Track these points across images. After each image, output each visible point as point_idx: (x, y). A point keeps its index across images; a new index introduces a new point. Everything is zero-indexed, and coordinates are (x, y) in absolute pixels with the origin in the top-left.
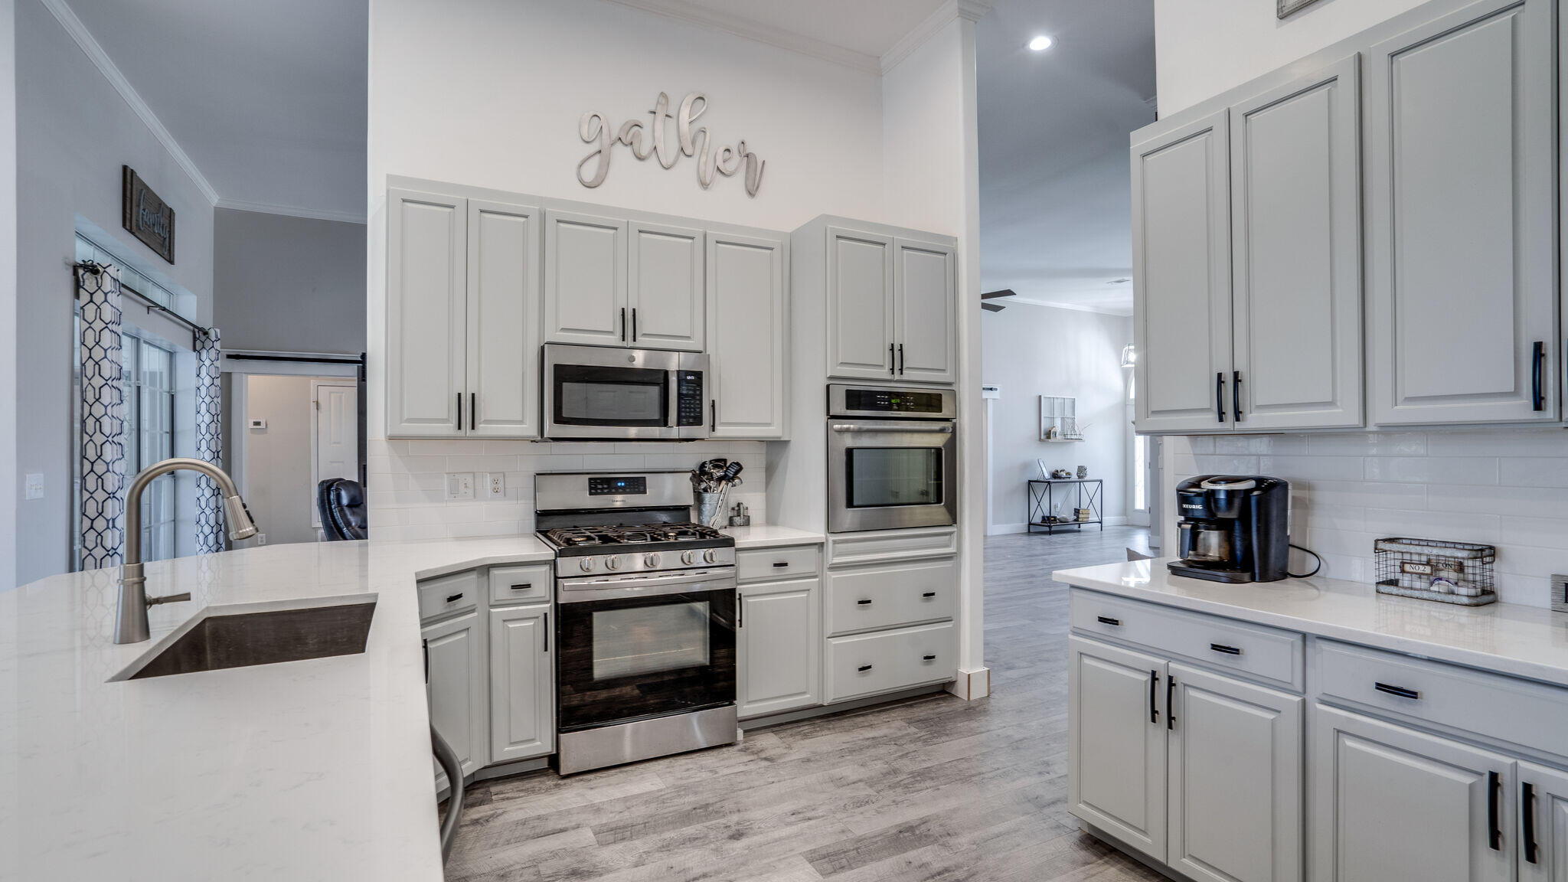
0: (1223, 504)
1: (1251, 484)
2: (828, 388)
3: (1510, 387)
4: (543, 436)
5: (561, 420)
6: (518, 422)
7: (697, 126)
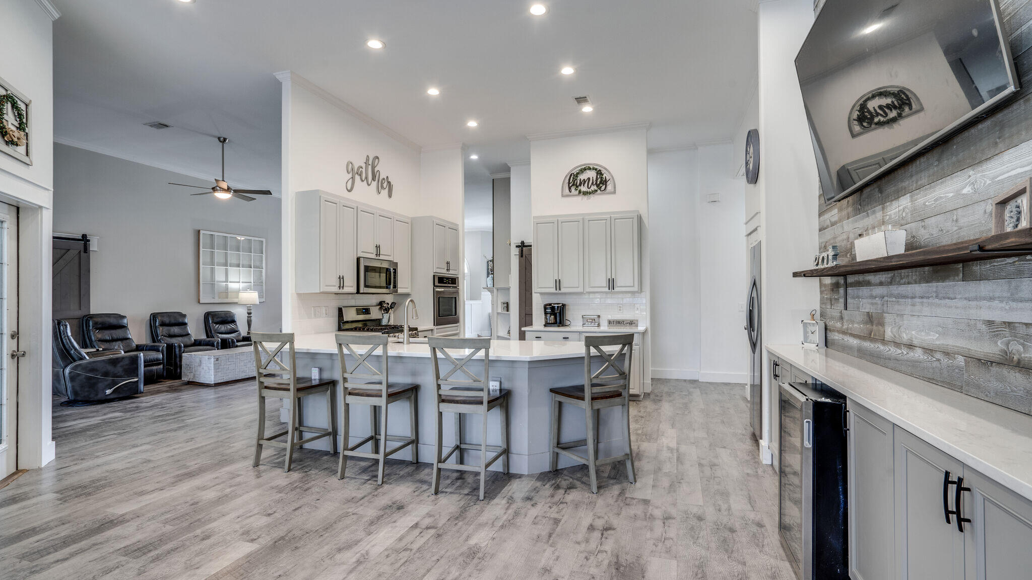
1: (562, 304)
2: (434, 276)
3: (605, 286)
4: (358, 292)
5: (366, 286)
6: (352, 287)
7: (376, 169)
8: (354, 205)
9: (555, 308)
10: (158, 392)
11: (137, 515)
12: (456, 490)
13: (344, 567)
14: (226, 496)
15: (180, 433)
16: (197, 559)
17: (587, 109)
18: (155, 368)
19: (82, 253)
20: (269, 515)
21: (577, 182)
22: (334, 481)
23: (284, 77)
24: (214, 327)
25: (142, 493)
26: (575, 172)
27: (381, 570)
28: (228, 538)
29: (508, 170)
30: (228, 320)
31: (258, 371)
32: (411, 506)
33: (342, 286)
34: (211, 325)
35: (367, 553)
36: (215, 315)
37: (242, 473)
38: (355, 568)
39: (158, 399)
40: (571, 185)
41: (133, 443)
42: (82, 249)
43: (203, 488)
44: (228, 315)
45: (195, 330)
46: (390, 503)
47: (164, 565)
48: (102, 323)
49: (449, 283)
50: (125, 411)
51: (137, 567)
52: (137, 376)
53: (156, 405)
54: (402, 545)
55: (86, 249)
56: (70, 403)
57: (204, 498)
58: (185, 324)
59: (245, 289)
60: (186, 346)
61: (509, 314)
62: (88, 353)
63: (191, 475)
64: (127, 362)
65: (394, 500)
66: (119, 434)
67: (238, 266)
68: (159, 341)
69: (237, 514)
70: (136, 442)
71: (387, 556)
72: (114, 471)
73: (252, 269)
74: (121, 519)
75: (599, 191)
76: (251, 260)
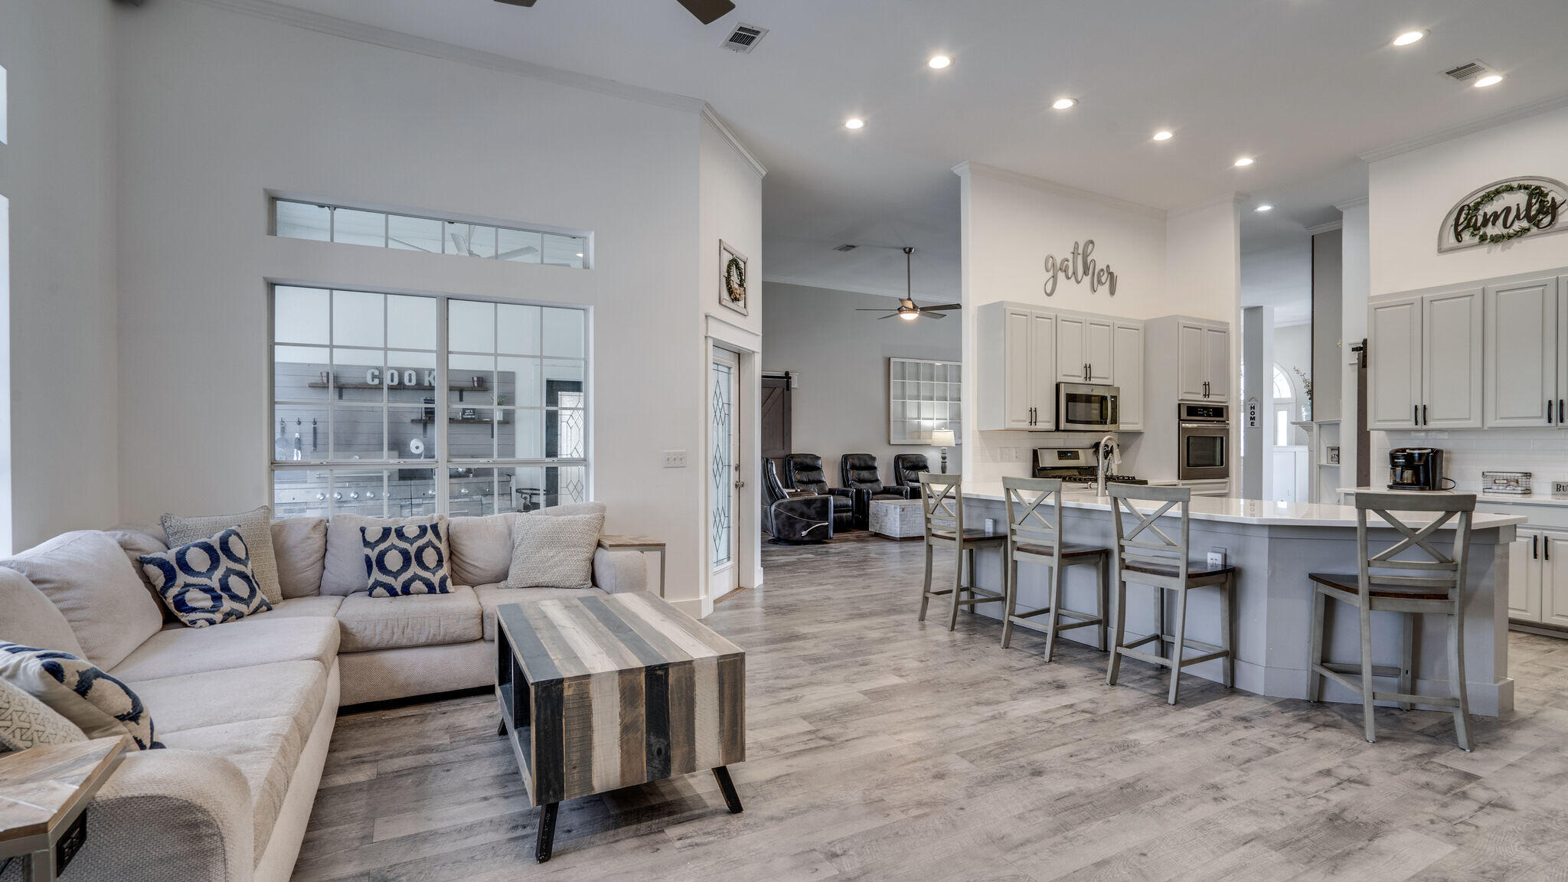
0: (1417, 458)
1: (1430, 451)
2: (1179, 405)
3: (1540, 414)
4: (1057, 429)
5: (1068, 421)
6: (1049, 422)
7: (1089, 259)
8: (1052, 314)
9: (1414, 457)
10: (847, 540)
11: (815, 636)
12: (1141, 687)
13: (978, 717)
14: (889, 638)
15: (859, 580)
16: (855, 677)
17: (1488, 81)
18: (844, 515)
19: (785, 390)
20: (922, 661)
21: (1476, 220)
22: (997, 648)
23: (962, 170)
24: (904, 473)
25: (821, 622)
26: (1471, 202)
27: (1014, 729)
28: (882, 669)
29: (1338, 216)
30: (920, 465)
31: (926, 515)
32: (1075, 688)
33: (1034, 421)
34: (901, 470)
35: (1005, 713)
36: (906, 459)
37: (906, 623)
38: (988, 720)
39: (845, 547)
40: (1460, 228)
41: (820, 581)
42: (785, 387)
43: (871, 629)
44: (919, 460)
45: (885, 475)
46: (1050, 680)
47: (830, 674)
48: (801, 464)
49: (1209, 416)
50: (816, 554)
51: (811, 670)
52: (827, 520)
53: (843, 552)
54: (1047, 716)
55: (788, 387)
56: (775, 541)
57: (869, 636)
58: (875, 468)
59: (939, 428)
60: (874, 493)
61: (1338, 468)
62: (788, 493)
63: (862, 616)
64: (818, 504)
65: (1056, 679)
66: (810, 573)
67: (931, 399)
68: (849, 486)
69: (894, 654)
70: (822, 581)
71: (1025, 721)
72: (804, 601)
73: (948, 402)
74: (804, 636)
75: (1534, 230)
76: (947, 391)
